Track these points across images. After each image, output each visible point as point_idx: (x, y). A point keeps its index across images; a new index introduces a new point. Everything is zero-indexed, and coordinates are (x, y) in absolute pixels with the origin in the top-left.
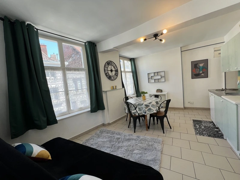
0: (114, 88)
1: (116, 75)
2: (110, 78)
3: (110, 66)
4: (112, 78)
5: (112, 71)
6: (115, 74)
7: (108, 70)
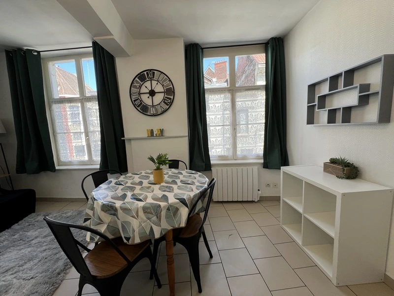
0: (155, 133)
1: (164, 102)
2: (144, 109)
3: (148, 84)
4: (152, 111)
5: (152, 93)
6: (164, 100)
7: (140, 94)
